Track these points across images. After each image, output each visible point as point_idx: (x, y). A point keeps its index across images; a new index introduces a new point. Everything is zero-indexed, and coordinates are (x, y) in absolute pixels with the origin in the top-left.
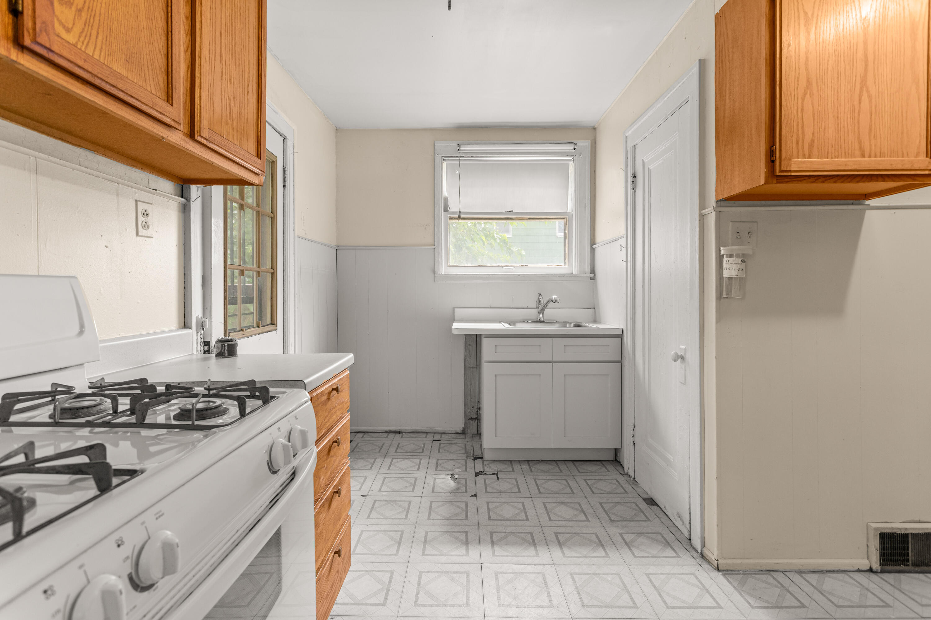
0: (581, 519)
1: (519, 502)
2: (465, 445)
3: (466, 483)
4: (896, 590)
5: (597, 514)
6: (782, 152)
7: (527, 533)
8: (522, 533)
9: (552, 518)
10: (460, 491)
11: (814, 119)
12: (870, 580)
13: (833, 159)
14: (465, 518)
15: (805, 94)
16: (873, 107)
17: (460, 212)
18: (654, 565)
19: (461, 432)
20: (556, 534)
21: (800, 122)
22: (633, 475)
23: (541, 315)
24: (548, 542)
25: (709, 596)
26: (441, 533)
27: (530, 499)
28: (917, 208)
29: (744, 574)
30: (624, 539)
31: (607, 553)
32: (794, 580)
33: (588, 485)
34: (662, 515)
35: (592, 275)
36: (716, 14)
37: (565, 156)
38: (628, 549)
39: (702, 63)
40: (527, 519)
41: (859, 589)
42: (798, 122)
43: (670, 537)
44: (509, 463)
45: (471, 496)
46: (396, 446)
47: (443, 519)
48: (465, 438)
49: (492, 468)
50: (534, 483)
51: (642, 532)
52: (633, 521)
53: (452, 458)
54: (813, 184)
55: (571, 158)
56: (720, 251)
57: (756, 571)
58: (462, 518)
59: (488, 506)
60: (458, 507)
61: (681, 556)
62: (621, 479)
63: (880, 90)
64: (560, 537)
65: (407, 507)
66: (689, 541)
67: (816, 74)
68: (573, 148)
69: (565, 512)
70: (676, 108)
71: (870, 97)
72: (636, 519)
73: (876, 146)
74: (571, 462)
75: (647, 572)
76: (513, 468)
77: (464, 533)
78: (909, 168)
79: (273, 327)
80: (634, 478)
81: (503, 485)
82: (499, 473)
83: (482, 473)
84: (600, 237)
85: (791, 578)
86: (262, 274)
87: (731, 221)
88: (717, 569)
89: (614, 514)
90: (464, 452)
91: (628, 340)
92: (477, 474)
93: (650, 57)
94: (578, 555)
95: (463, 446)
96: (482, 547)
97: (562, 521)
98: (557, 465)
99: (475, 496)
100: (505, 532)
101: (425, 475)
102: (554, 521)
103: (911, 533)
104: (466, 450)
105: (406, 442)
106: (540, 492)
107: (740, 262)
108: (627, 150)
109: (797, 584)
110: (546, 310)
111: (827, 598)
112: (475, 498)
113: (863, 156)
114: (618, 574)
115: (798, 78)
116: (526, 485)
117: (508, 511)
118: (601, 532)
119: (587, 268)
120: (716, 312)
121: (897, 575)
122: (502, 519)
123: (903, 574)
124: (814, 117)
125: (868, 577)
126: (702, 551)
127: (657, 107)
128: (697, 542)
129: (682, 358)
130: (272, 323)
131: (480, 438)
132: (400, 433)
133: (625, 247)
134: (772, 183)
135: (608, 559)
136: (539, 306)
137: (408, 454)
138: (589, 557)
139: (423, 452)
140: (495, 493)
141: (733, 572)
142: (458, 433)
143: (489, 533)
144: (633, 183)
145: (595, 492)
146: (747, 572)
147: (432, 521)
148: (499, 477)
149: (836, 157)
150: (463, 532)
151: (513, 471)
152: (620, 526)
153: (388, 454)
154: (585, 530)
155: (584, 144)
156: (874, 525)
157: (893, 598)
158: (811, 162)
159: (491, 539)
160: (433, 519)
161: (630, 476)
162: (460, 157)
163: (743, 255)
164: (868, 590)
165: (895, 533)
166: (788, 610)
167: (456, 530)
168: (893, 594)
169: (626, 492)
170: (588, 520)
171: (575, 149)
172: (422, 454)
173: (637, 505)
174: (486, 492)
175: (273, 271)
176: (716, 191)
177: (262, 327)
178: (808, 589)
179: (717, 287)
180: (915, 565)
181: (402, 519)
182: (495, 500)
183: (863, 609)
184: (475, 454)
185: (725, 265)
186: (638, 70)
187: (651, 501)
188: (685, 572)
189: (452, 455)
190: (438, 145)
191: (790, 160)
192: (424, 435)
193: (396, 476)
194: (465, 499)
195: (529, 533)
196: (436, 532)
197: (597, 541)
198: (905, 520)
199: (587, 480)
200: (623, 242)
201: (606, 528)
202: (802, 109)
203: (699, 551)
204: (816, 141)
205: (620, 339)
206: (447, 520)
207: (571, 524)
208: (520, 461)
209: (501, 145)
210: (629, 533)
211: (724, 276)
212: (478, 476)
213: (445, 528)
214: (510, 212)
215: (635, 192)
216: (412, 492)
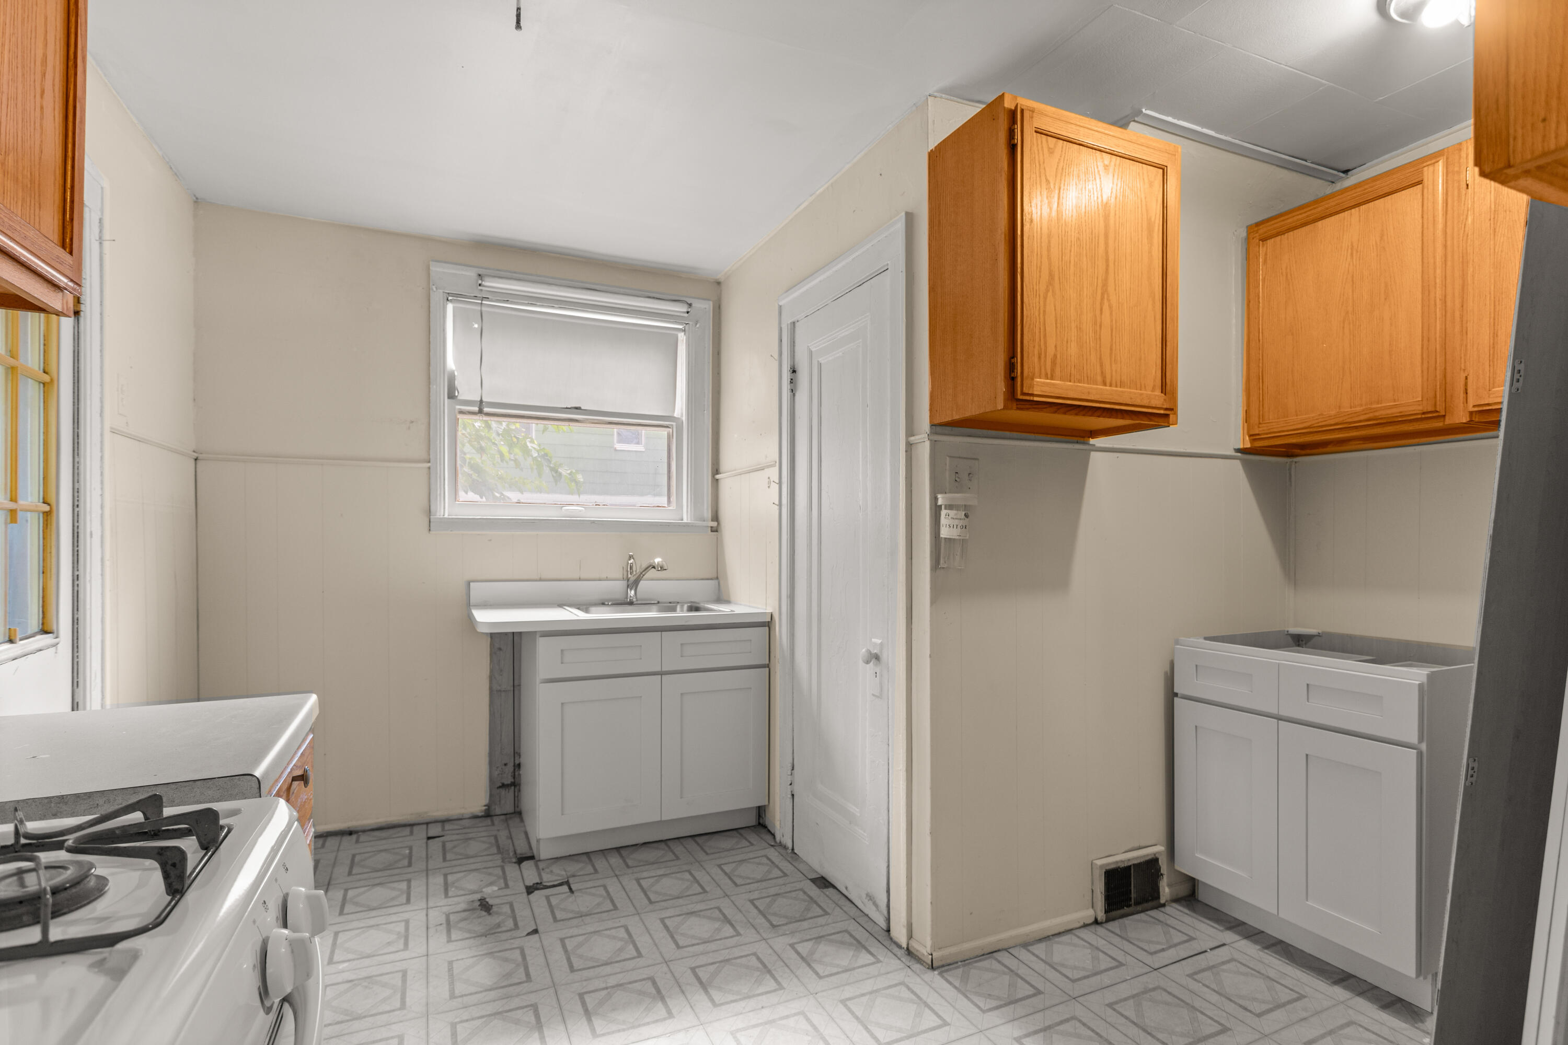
0: (728, 935)
1: (618, 927)
2: (496, 837)
3: (513, 910)
4: (1124, 942)
5: (750, 920)
6: (1024, 367)
7: (644, 980)
8: (636, 981)
9: (681, 943)
10: (504, 929)
11: (1056, 327)
12: (1097, 935)
13: (1076, 384)
14: (524, 979)
15: (1047, 291)
16: (1114, 322)
17: (481, 401)
18: (849, 984)
19: (483, 814)
20: (693, 970)
21: (1042, 328)
22: (790, 845)
23: (633, 592)
24: (684, 988)
25: (930, 1012)
26: (484, 1020)
27: (637, 918)
28: (1138, 453)
29: (964, 966)
30: (798, 953)
31: (779, 982)
32: (1020, 958)
33: (726, 873)
34: (843, 901)
35: (714, 524)
36: (929, 151)
37: (672, 323)
38: (808, 968)
39: (910, 218)
40: (640, 955)
41: (1089, 951)
42: (1040, 329)
43: (860, 934)
44: (584, 858)
45: (529, 934)
46: (348, 862)
47: (481, 992)
48: (493, 824)
49: (555, 874)
50: (636, 887)
51: (821, 935)
52: (805, 920)
53: (473, 867)
54: (1054, 415)
55: (681, 327)
56: (936, 499)
57: (977, 956)
58: (520, 981)
59: (564, 946)
60: (506, 960)
61: (881, 959)
62: (773, 854)
63: (1120, 300)
64: (701, 974)
65: (400, 983)
66: (887, 933)
67: (1059, 267)
68: (685, 310)
69: (700, 927)
70: (866, 278)
71: (1110, 307)
72: (809, 916)
73: (1116, 371)
74: (690, 839)
75: (843, 998)
76: (593, 866)
77: (529, 1009)
78: (1147, 405)
79: (46, 640)
80: (793, 849)
81: (583, 902)
82: (571, 880)
83: (538, 886)
84: (729, 460)
85: (1017, 956)
86: (20, 514)
87: (950, 457)
88: (931, 967)
89: (775, 914)
90: (494, 850)
91: (781, 630)
92: (530, 890)
93: (821, 190)
94: (735, 997)
95: (492, 840)
96: (569, 1026)
97: (698, 944)
98: (669, 847)
99: (535, 931)
100: (607, 988)
101: (425, 912)
102: (686, 947)
103: (1134, 865)
104: (498, 847)
105: (369, 849)
106: (651, 902)
107: (963, 516)
108: (781, 328)
109: (1026, 962)
110: (642, 583)
111: (1060, 973)
112: (536, 936)
113: (1105, 384)
114: (802, 1013)
115: (1040, 269)
116: (624, 893)
117: (602, 948)
118: (761, 949)
119: (708, 514)
120: (931, 588)
121: (1121, 920)
122: (595, 964)
123: (1126, 918)
124: (1056, 324)
125: (1094, 931)
126: (908, 944)
127: (835, 269)
128: (899, 933)
129: (877, 658)
130: (46, 629)
131: (522, 820)
132: (350, 833)
133: (777, 481)
134: (1011, 409)
135: (783, 991)
136: (629, 576)
137: (379, 874)
138: (754, 996)
139: (410, 865)
140: (570, 919)
141: (951, 966)
142: (475, 817)
143: (577, 997)
144: (792, 381)
145: (738, 884)
146: (967, 961)
147: (460, 1000)
148: (574, 887)
149: (1079, 381)
150: (526, 1007)
151: (596, 871)
152: (788, 933)
153: (332, 882)
154: (737, 952)
155: (703, 307)
156: (1099, 862)
157: (1123, 953)
158: (1054, 384)
159: (583, 1007)
160: (462, 996)
161: (785, 848)
162: (483, 298)
163: (966, 507)
164: (1097, 948)
165: (1119, 867)
166: (1023, 1002)
167: (513, 1006)
168: (1122, 948)
169: (785, 875)
170: (738, 934)
171: (688, 312)
172: (410, 870)
173: (805, 893)
174: (555, 920)
175: (47, 508)
176: (931, 410)
177: (21, 640)
178: (1040, 966)
179: (931, 552)
180: (1137, 903)
181: (394, 1011)
182: (575, 931)
183: (1098, 977)
184: (518, 852)
185: (943, 521)
186: (800, 205)
187: (823, 882)
188: (891, 984)
189: (472, 860)
190: (436, 269)
191: (1033, 379)
192: (407, 831)
193: (362, 925)
194: (517, 943)
195: (648, 979)
196: (473, 1019)
197: (760, 965)
198: (1127, 849)
199: (722, 866)
200: (773, 473)
201: (768, 941)
202: (1044, 311)
203: (904, 945)
204: (1058, 357)
205: (767, 628)
206: (490, 990)
207: (713, 946)
208: (603, 852)
209: (562, 288)
210: (803, 941)
211: (942, 536)
212: (533, 892)
213: (490, 1009)
214: (577, 408)
215: (794, 395)
216: (403, 950)
